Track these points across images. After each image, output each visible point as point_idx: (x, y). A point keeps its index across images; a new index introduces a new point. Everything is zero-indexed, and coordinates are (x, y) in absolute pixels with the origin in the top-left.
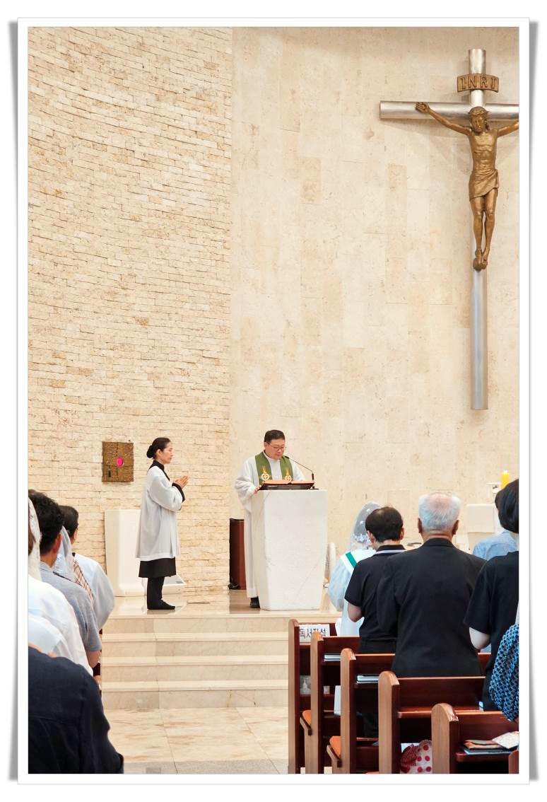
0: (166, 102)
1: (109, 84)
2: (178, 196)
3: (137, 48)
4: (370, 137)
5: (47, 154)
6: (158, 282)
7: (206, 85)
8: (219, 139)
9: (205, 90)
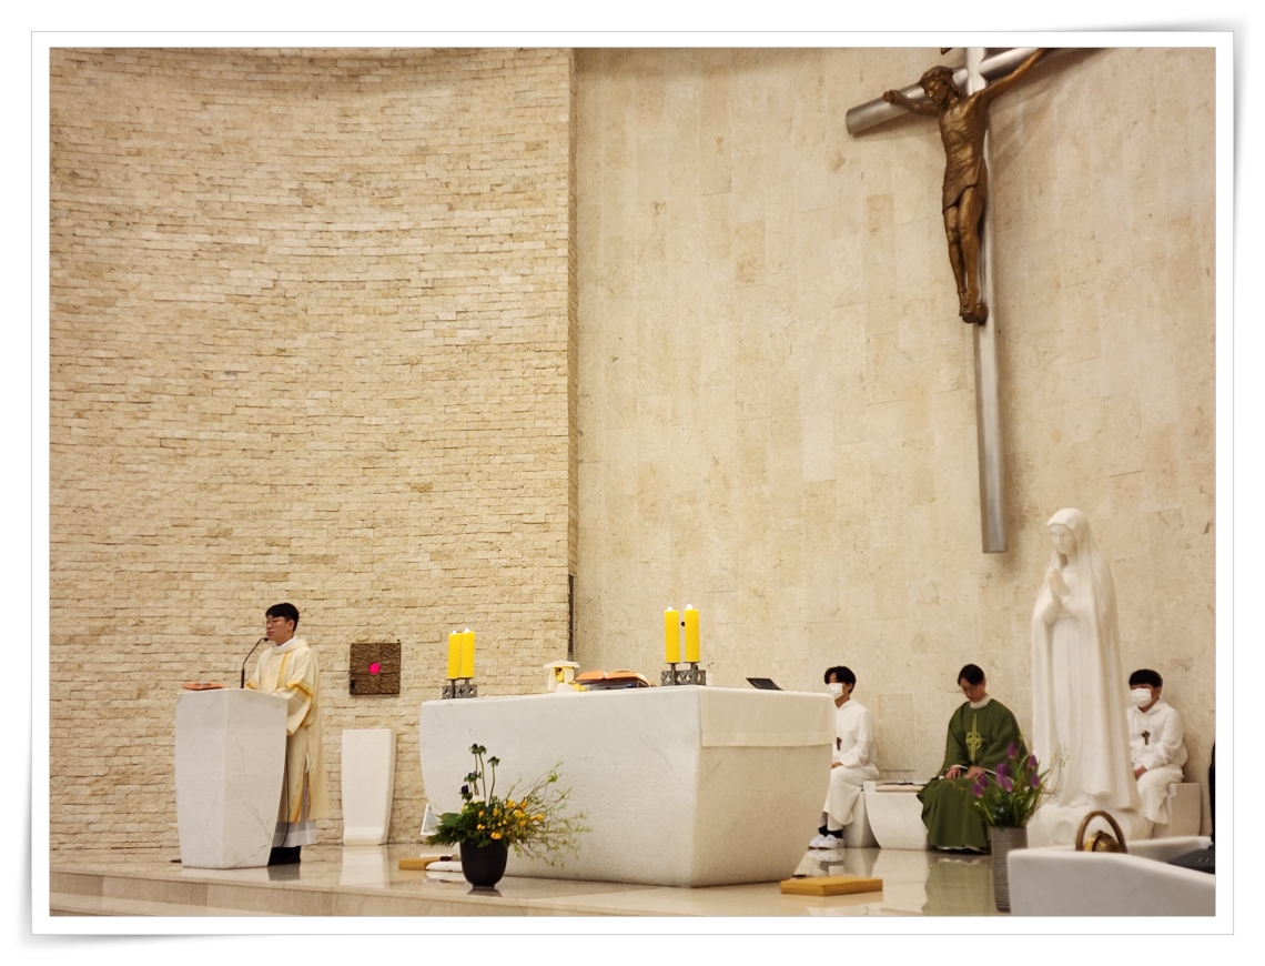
0: (463, 209)
1: (371, 210)
2: (482, 322)
3: (417, 154)
4: (839, 166)
5: (263, 310)
6: (448, 435)
7: (527, 172)
8: (548, 235)
9: (524, 178)
